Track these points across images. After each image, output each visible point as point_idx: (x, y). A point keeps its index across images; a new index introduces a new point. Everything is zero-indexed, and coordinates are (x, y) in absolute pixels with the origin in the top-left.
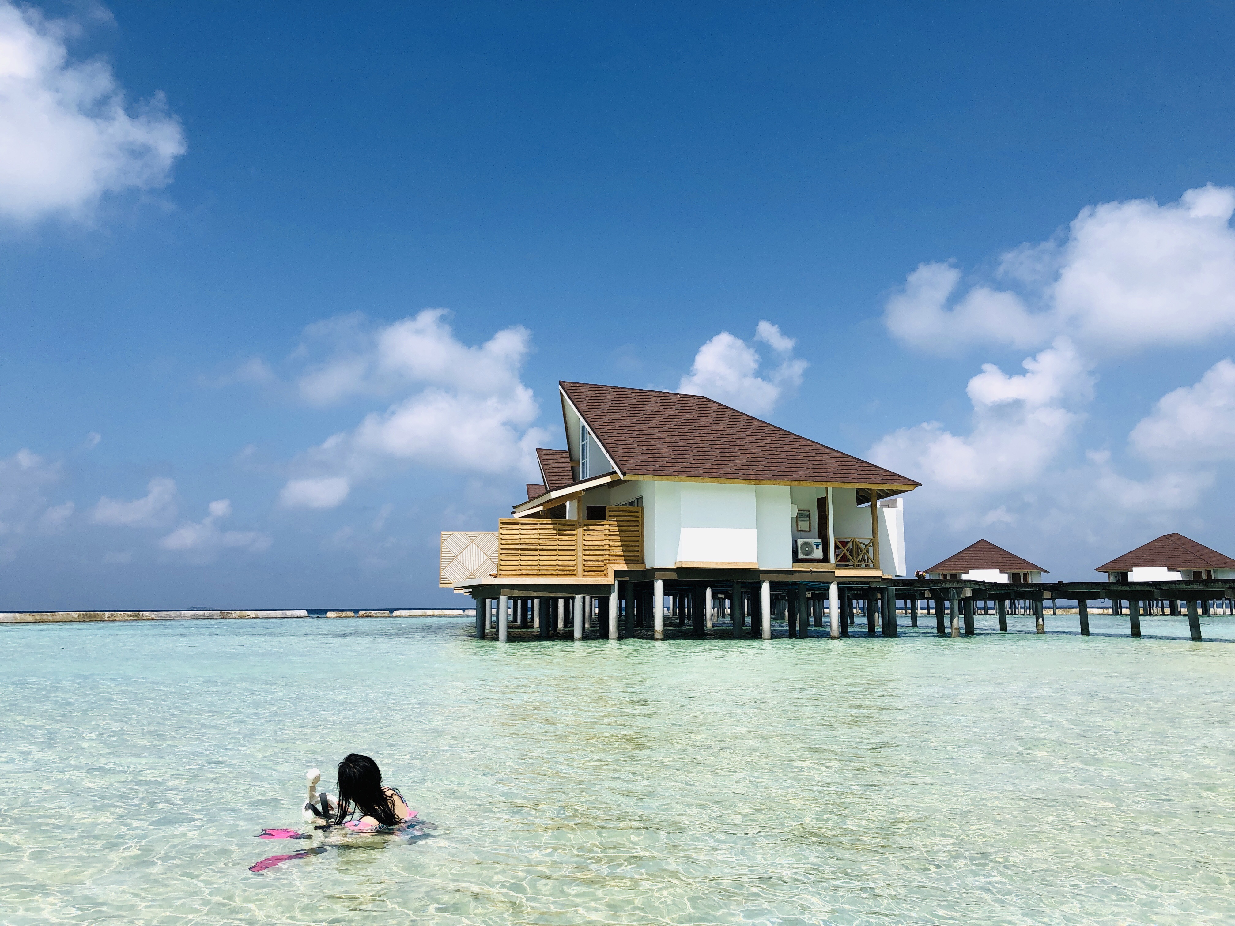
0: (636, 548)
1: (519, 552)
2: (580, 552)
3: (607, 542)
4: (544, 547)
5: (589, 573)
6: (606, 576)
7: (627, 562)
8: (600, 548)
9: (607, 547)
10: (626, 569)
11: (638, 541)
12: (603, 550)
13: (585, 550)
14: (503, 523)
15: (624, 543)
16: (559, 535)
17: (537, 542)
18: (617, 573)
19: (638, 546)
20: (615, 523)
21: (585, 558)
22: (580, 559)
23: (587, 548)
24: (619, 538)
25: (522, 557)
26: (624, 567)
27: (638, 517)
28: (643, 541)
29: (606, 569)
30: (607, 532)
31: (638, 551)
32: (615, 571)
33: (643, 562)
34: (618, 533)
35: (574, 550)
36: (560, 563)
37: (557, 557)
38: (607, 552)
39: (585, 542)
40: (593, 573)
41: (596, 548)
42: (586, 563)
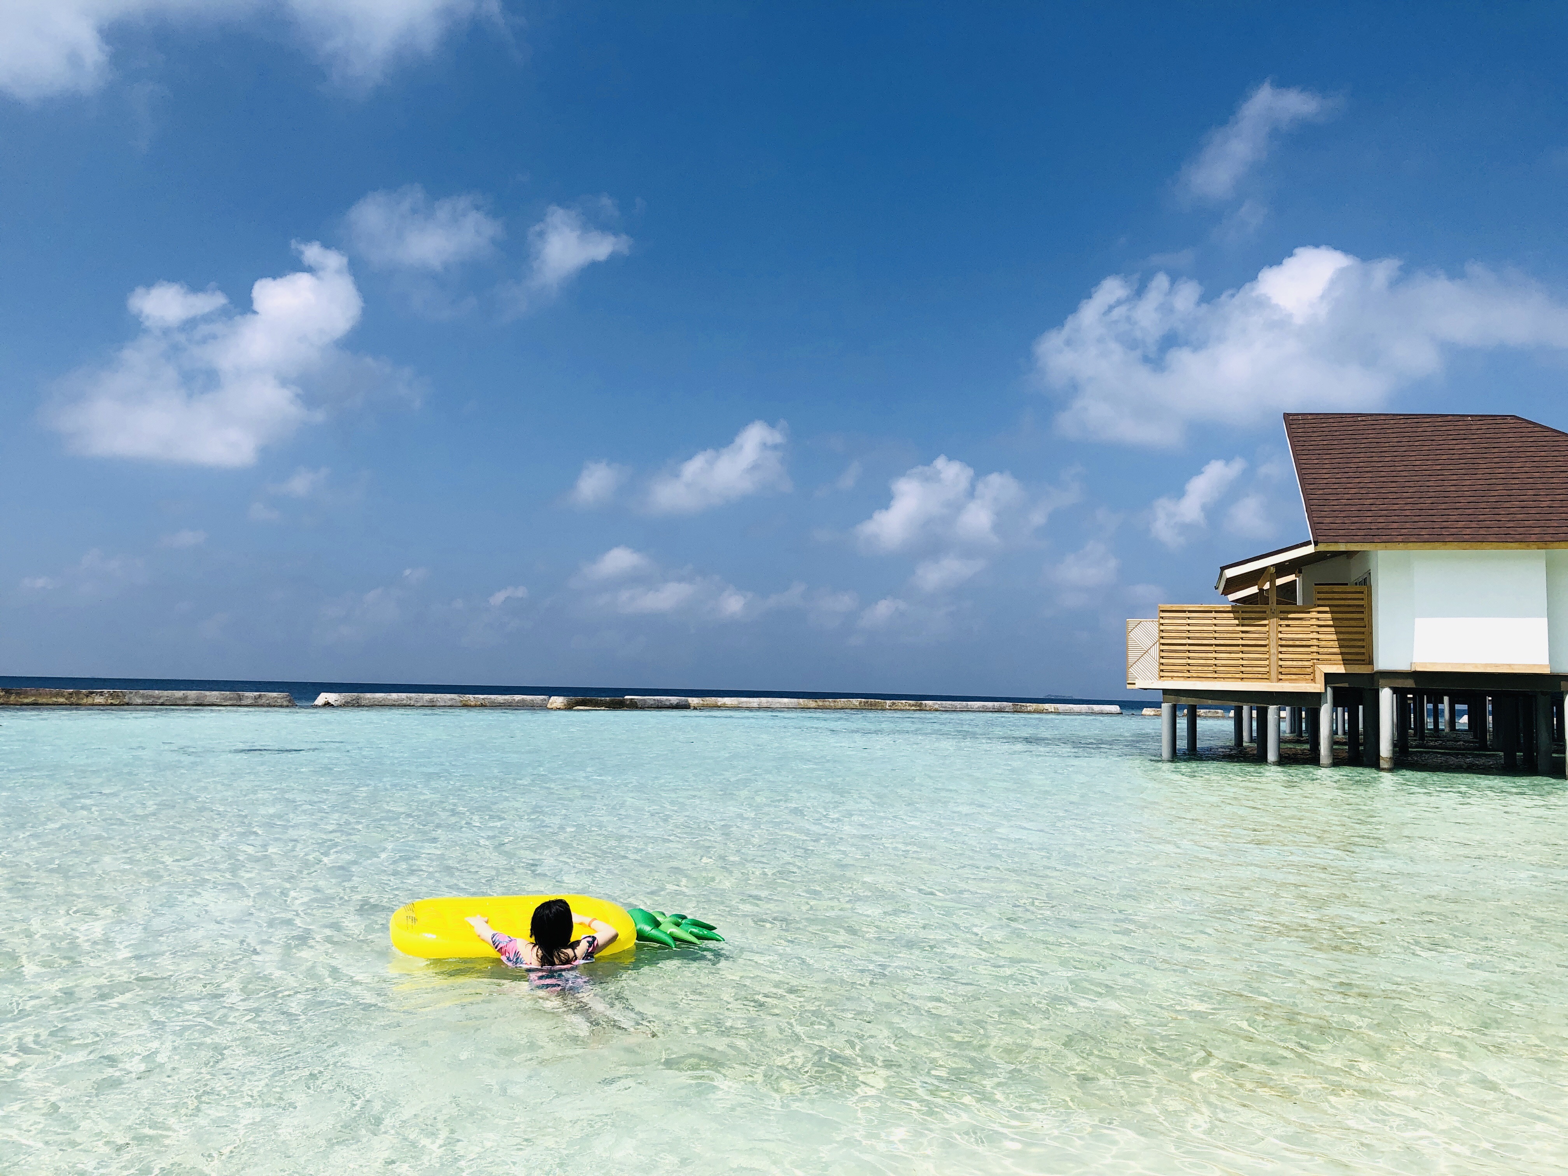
0: (1360, 643)
1: (1187, 648)
3: (1315, 635)
4: (1222, 642)
5: (1289, 677)
6: (1313, 680)
7: (1346, 662)
8: (1304, 643)
9: (1315, 642)
10: (1344, 671)
11: (1363, 633)
12: (1309, 646)
13: (1282, 646)
14: (1163, 611)
15: (1342, 637)
16: (1243, 625)
17: (1211, 635)
18: (1329, 678)
19: (1363, 640)
20: (1327, 609)
21: (1281, 656)
22: (1274, 659)
23: (1284, 643)
24: (1333, 629)
25: (1191, 655)
26: (1340, 669)
27: (1362, 599)
28: (1371, 633)
29: (1313, 673)
30: (1314, 622)
31: (1363, 647)
32: (1325, 674)
33: (1371, 662)
34: (1331, 623)
35: (1265, 646)
36: (1244, 662)
37: (1240, 655)
38: (1315, 649)
39: (1280, 636)
40: (1294, 677)
41: (1298, 643)
42: (1281, 663)
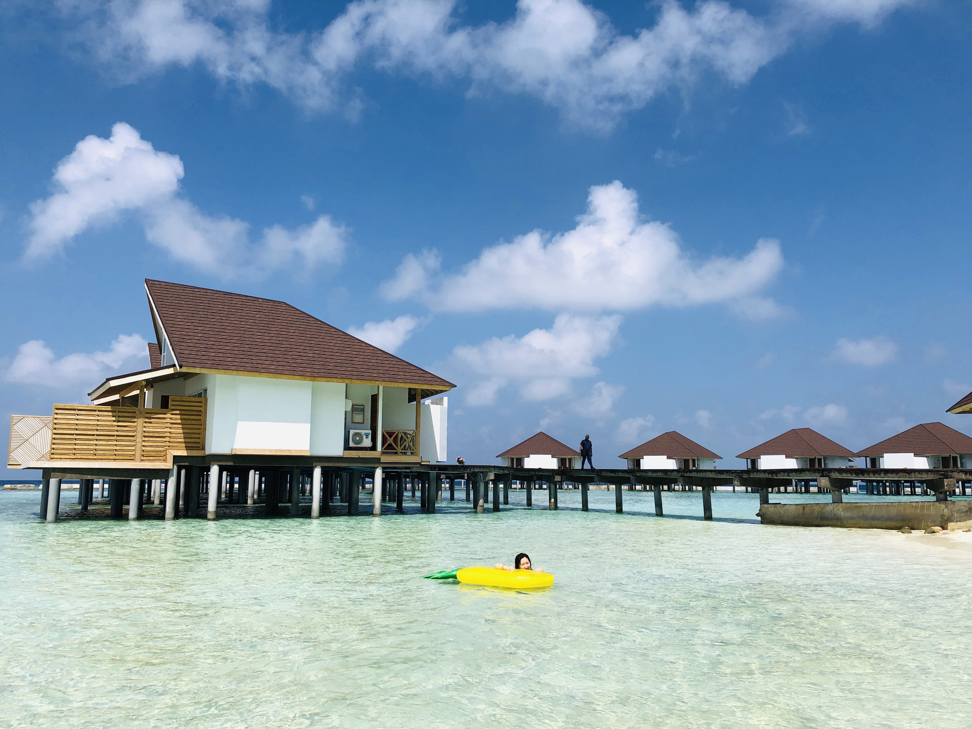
0: (198, 436)
1: (74, 437)
2: (139, 439)
3: (168, 430)
4: (102, 433)
5: (148, 458)
6: (165, 461)
7: (187, 448)
8: (161, 435)
9: (168, 434)
10: (186, 454)
11: (200, 429)
12: (164, 437)
13: (145, 436)
14: (57, 409)
15: (186, 431)
16: (118, 421)
17: (94, 428)
18: (176, 459)
19: (199, 434)
20: (178, 412)
21: (144, 444)
22: (139, 445)
23: (146, 434)
24: (181, 426)
25: (77, 442)
26: (184, 453)
27: (201, 407)
28: (205, 429)
29: (165, 455)
30: (168, 420)
31: (199, 438)
32: (174, 457)
33: (204, 449)
34: (180, 421)
35: (133, 436)
36: (118, 448)
37: (115, 443)
38: (167, 439)
39: (145, 429)
40: (151, 458)
41: (156, 435)
42: (144, 448)
